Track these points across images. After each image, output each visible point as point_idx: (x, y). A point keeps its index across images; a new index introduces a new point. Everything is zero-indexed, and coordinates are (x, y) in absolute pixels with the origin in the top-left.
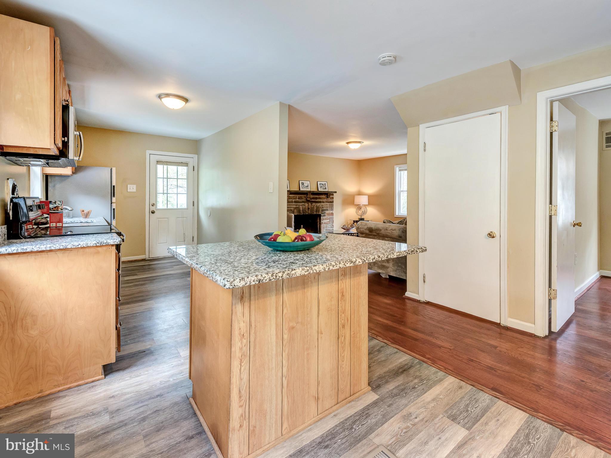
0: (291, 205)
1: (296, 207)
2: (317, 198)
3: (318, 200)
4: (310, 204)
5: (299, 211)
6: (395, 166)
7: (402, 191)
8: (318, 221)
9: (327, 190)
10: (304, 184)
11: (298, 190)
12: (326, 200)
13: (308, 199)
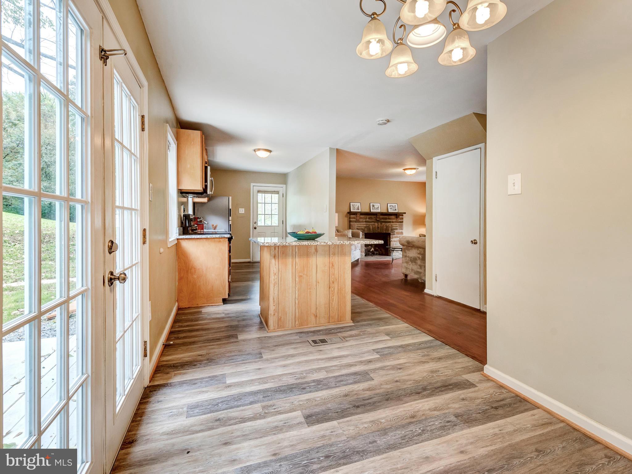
0: (362, 224)
1: (366, 226)
3: (387, 220)
4: (379, 224)
5: (370, 229)
8: (388, 238)
9: (397, 211)
10: (375, 206)
11: (369, 211)
12: (396, 220)
13: (378, 219)
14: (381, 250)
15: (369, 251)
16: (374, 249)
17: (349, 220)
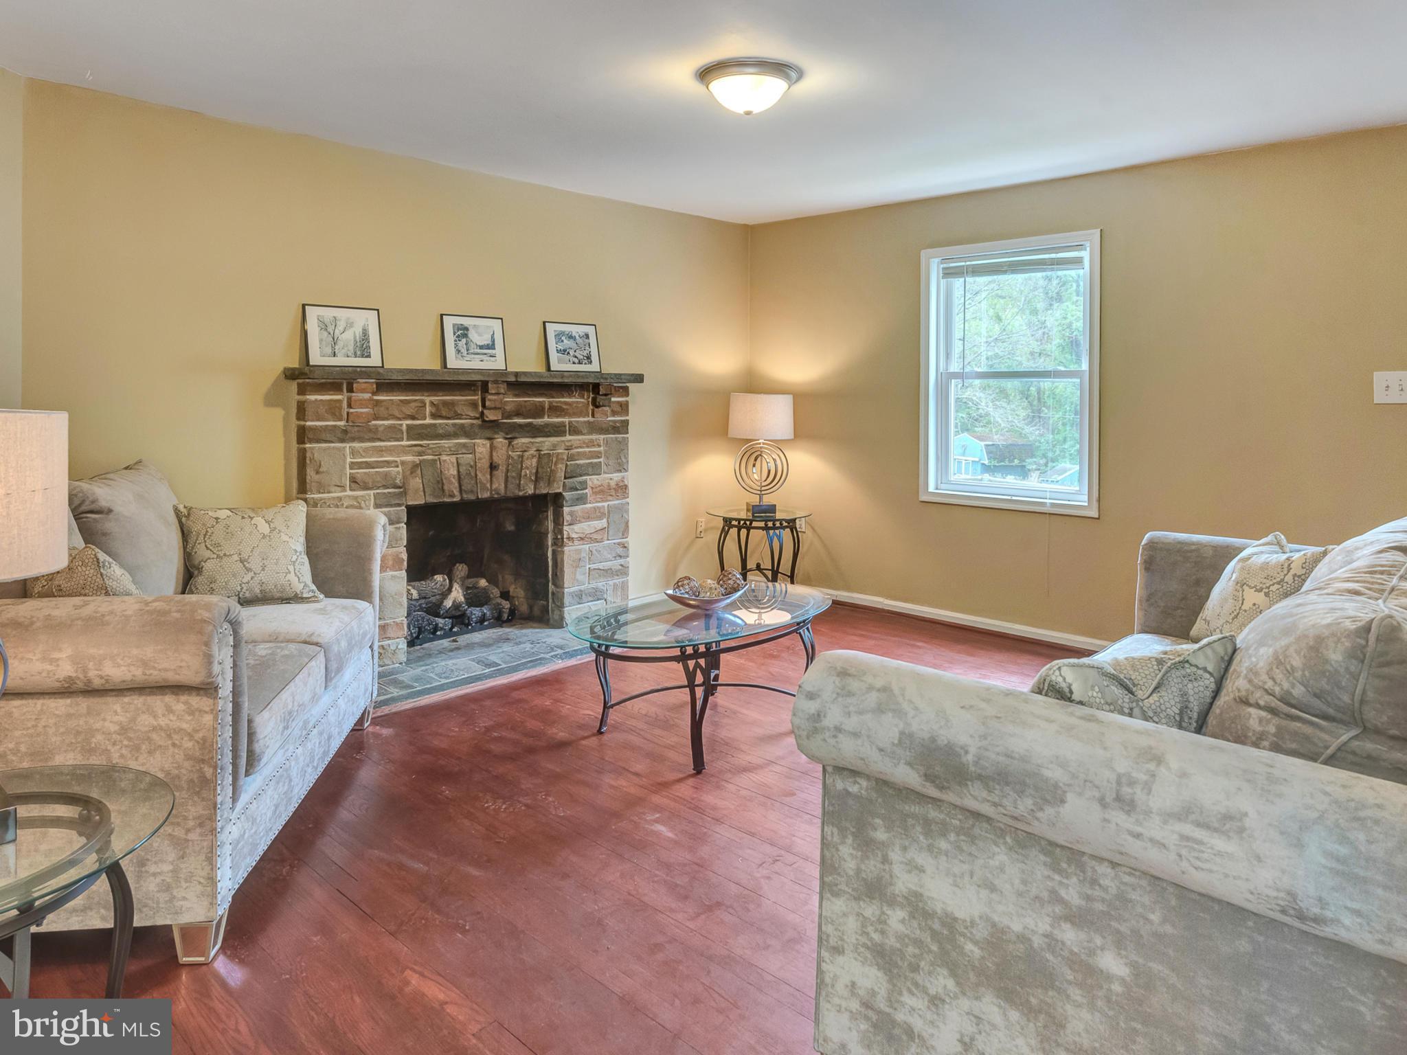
0: (389, 450)
1: (417, 459)
2: (538, 411)
3: (546, 419)
4: (500, 441)
5: (440, 483)
6: (924, 254)
7: (960, 376)
8: (551, 526)
9: (595, 367)
10: (473, 335)
11: (437, 366)
12: (590, 419)
13: (491, 416)
14: (505, 595)
15: (434, 610)
16: (466, 589)
17: (294, 423)
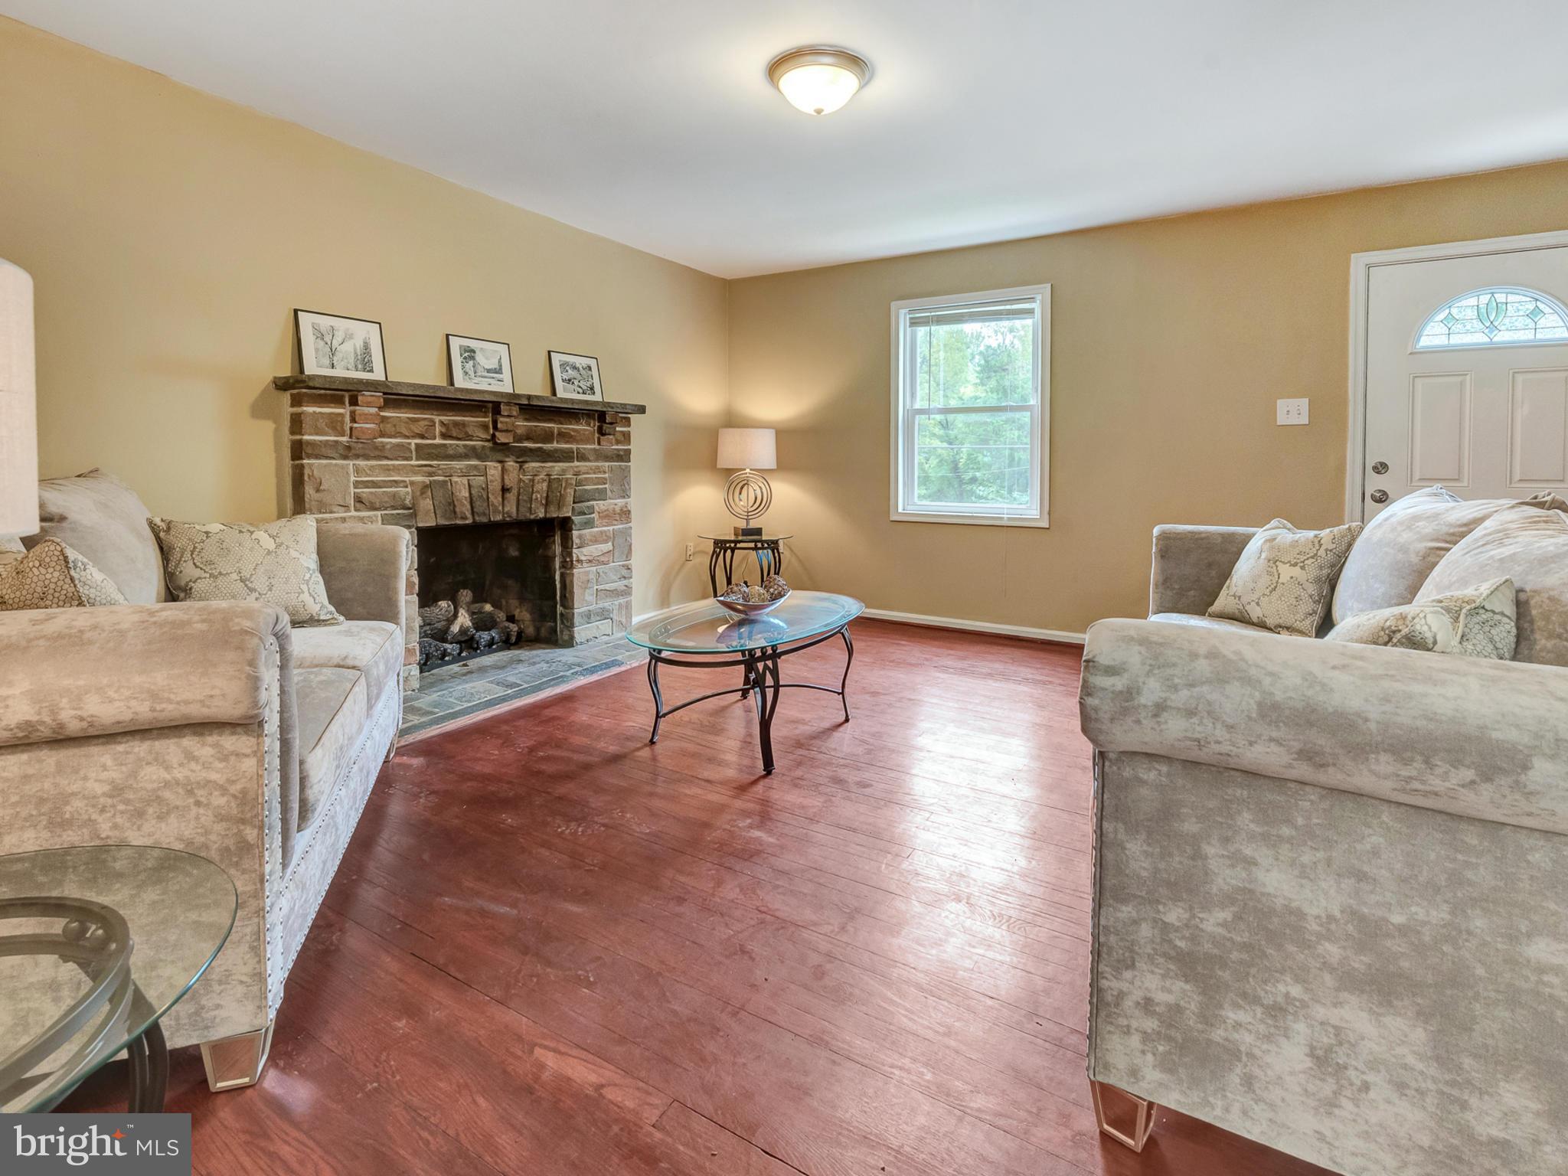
0: (396, 469)
1: (427, 480)
2: (548, 437)
3: (555, 445)
4: (511, 464)
5: (451, 504)
6: (894, 305)
7: (924, 412)
8: (558, 549)
10: (479, 357)
11: (442, 382)
12: (596, 446)
13: (502, 438)
14: (511, 619)
15: (441, 636)
16: (472, 614)
17: (287, 438)
